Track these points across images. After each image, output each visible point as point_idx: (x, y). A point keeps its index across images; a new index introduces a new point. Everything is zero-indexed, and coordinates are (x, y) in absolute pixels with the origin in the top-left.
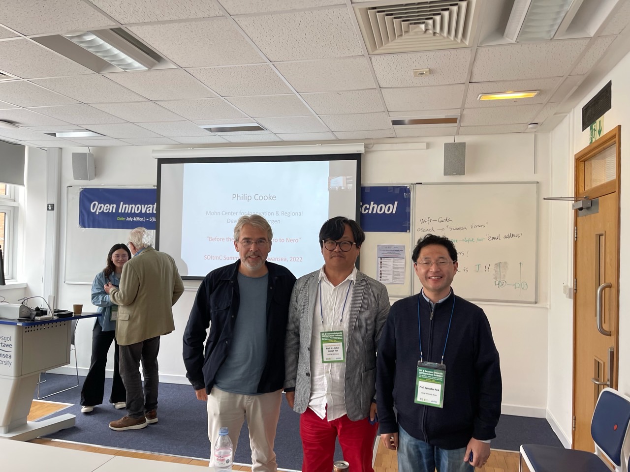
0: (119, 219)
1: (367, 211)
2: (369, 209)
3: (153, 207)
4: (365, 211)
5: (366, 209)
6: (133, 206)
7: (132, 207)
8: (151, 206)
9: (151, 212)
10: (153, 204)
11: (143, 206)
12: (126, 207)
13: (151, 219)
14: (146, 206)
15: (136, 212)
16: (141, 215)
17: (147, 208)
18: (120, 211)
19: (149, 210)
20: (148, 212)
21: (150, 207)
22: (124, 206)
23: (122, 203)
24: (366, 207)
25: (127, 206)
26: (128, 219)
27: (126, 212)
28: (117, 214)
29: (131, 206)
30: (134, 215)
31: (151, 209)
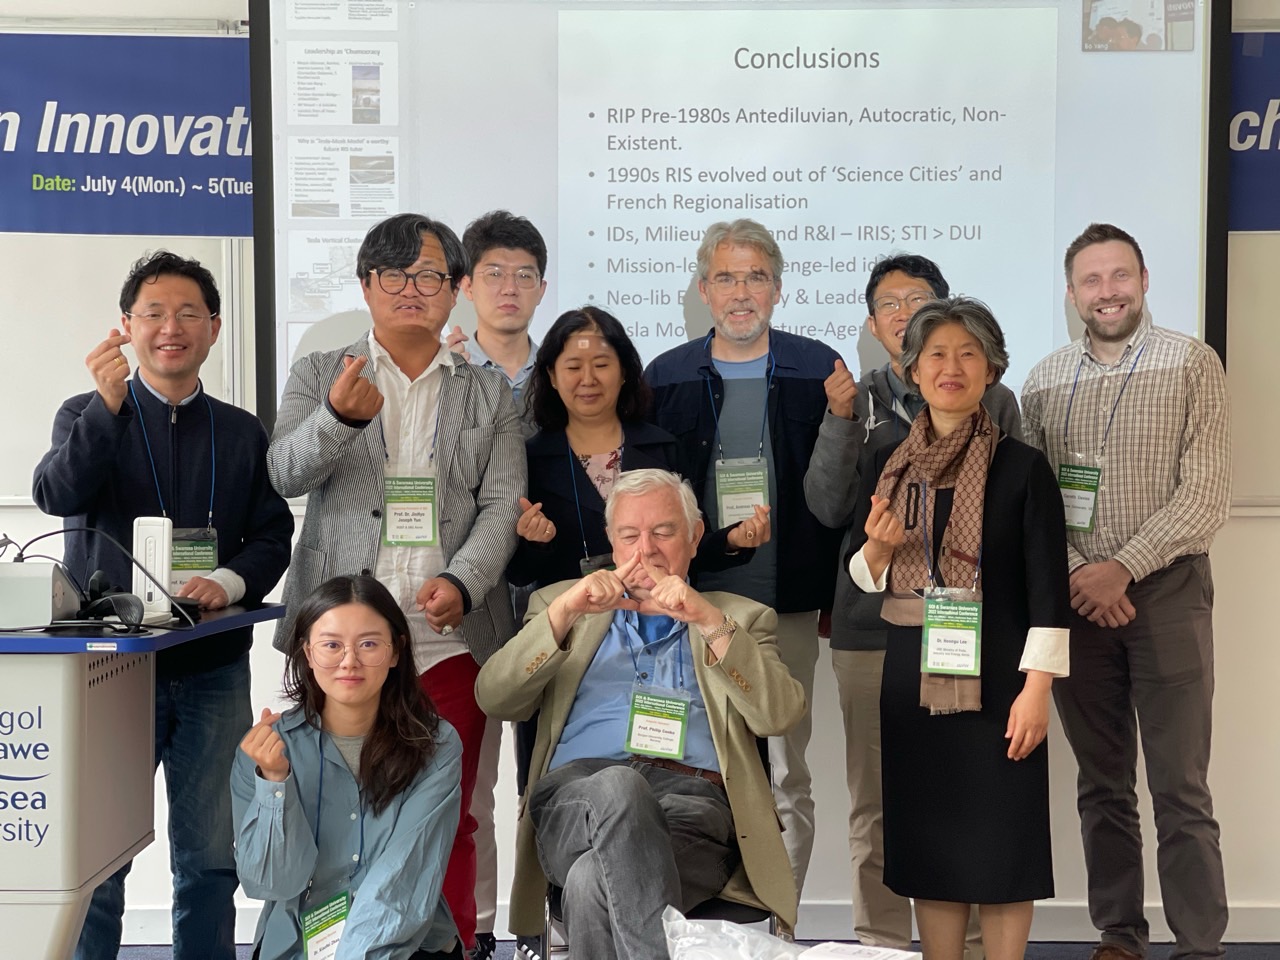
0: (41, 183)
1: (1251, 140)
2: (1258, 131)
3: (226, 129)
4: (1242, 140)
5: (1246, 130)
6: (118, 120)
7: (110, 127)
8: (217, 122)
9: (213, 149)
10: (225, 113)
11: (169, 121)
12: (74, 127)
13: (215, 186)
14: (188, 121)
15: (133, 148)
16: (158, 163)
17: (193, 132)
18: (43, 146)
19: (205, 143)
20: (196, 150)
21: (208, 127)
22: (66, 120)
23: (51, 107)
24: (1246, 122)
25: (83, 119)
26: (91, 185)
27: (79, 148)
28: (28, 158)
29: (101, 121)
30: (125, 164)
31: (215, 135)
